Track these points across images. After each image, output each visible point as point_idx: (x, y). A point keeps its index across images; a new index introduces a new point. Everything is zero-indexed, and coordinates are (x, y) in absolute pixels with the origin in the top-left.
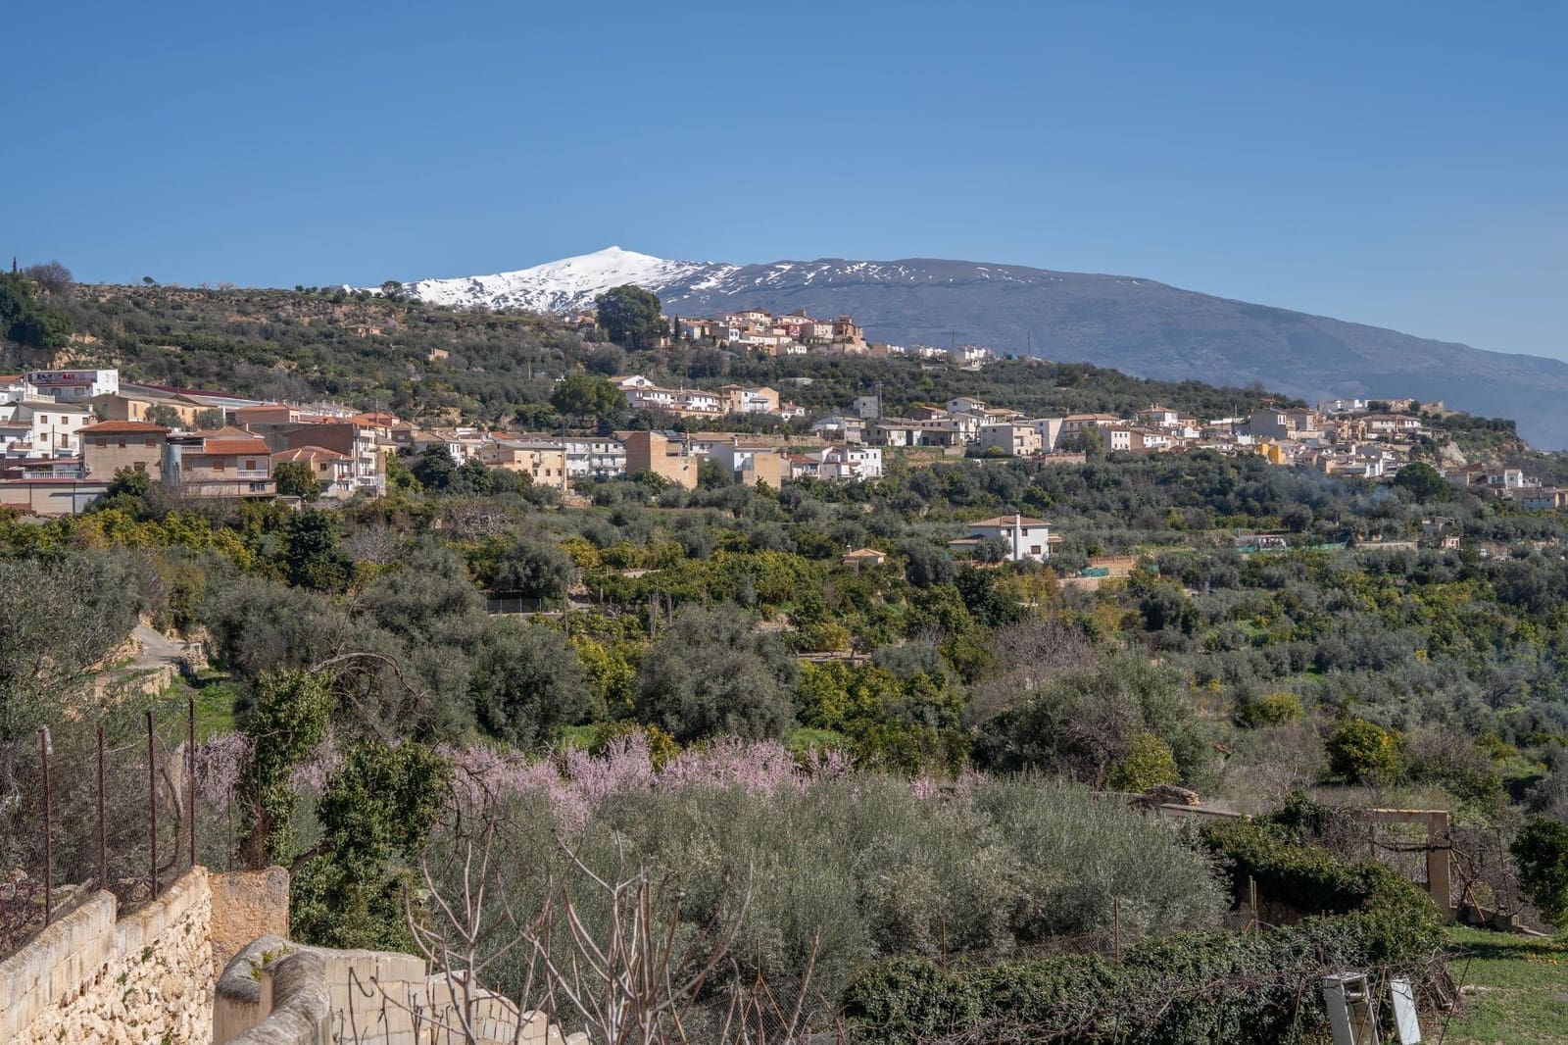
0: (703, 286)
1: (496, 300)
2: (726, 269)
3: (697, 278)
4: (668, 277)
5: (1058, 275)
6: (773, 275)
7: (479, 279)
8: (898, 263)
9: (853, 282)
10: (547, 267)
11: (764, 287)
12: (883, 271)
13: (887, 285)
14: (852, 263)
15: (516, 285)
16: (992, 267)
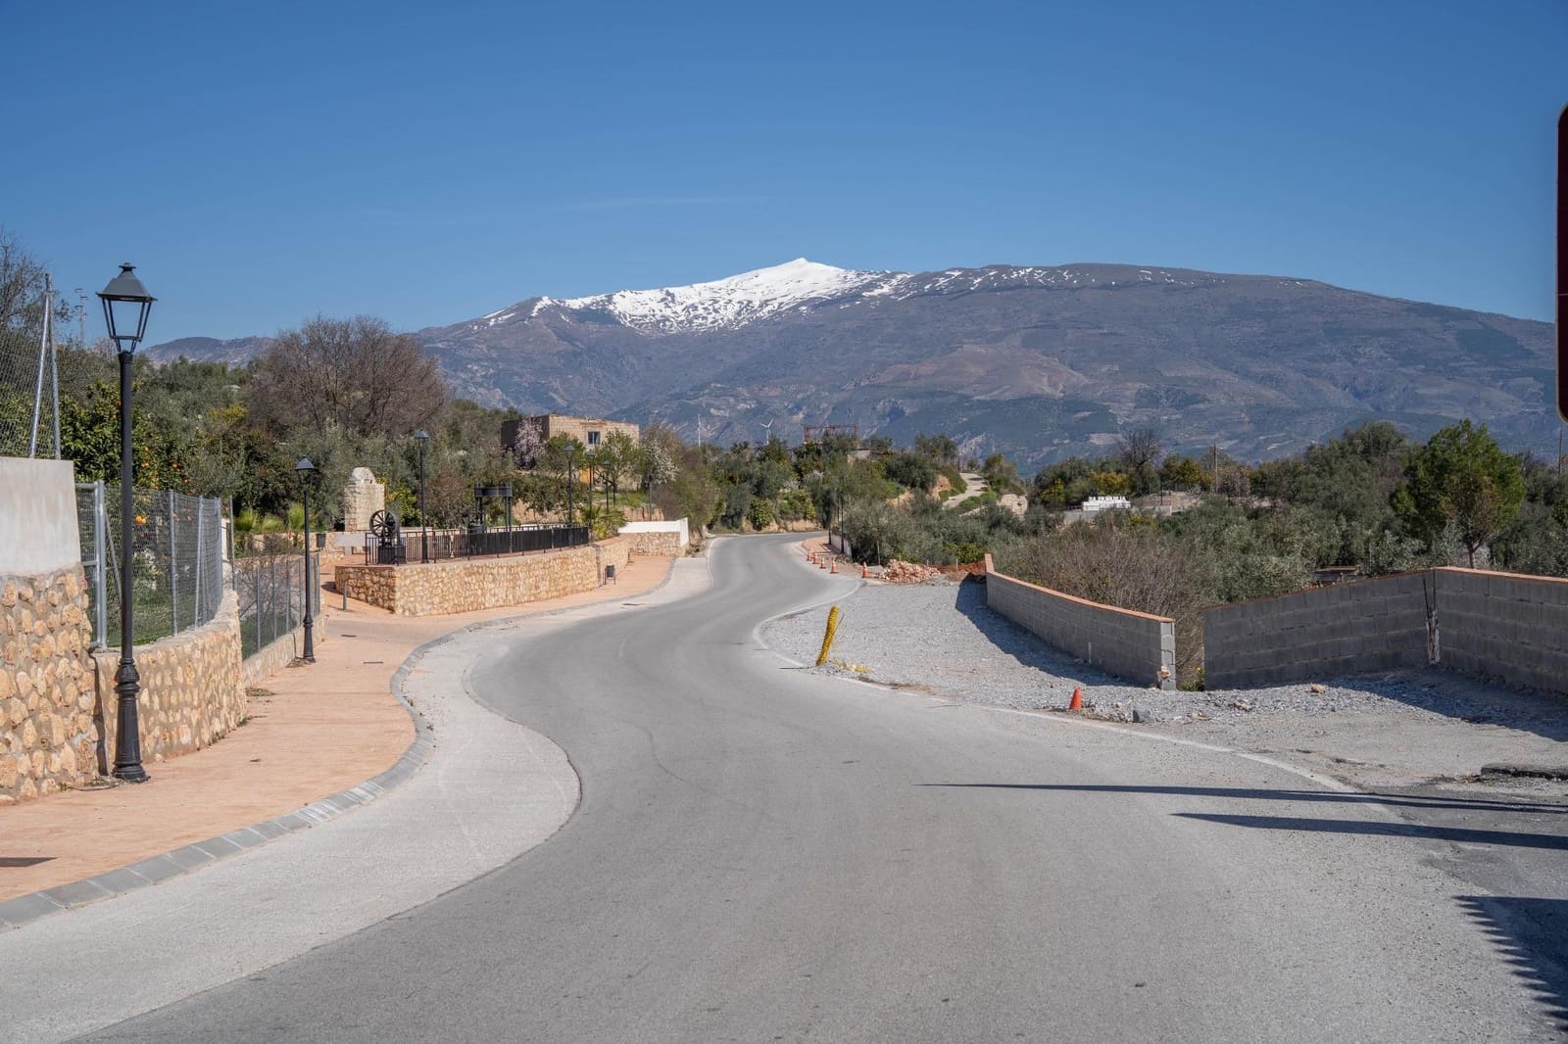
0: (876, 292)
1: (686, 309)
2: (899, 277)
3: (871, 286)
4: (847, 286)
5: (1219, 277)
6: (942, 281)
7: (671, 290)
8: (1063, 268)
9: (1019, 285)
10: (737, 278)
11: (934, 292)
12: (1047, 276)
13: (1049, 288)
14: (1017, 269)
15: (707, 295)
16: (1155, 270)
